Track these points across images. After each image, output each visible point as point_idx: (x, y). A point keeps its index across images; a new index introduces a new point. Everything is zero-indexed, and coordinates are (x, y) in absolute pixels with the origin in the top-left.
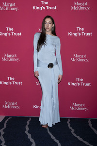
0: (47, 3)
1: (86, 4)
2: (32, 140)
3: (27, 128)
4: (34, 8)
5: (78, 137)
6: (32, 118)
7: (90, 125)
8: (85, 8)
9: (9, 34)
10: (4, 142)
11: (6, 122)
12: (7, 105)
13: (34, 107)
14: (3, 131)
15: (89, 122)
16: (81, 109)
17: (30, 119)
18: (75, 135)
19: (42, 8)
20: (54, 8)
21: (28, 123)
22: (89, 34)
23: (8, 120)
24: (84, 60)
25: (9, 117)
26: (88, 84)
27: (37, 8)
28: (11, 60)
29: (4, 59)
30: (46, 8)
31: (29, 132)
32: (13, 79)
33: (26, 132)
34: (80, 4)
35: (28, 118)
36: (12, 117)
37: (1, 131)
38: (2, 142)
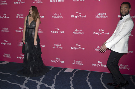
2: (90, 86)
3: (88, 78)
6: (91, 72)
7: (132, 80)
9: (78, 17)
11: (74, 73)
12: (75, 62)
14: (72, 78)
15: (131, 77)
16: (126, 68)
21: (88, 75)
22: (133, 17)
23: (75, 72)
25: (76, 70)
26: (131, 52)
28: (79, 33)
29: (74, 33)
31: (88, 81)
32: (80, 46)
33: (87, 81)
35: (89, 72)
36: (78, 70)
37: (71, 78)
38: (71, 85)
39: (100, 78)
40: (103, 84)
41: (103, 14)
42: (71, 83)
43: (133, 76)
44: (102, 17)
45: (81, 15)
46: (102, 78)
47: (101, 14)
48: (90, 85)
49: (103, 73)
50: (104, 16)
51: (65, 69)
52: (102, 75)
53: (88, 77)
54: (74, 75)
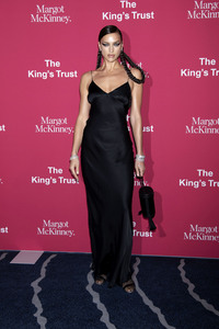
0: (134, 5)
2: (101, 307)
3: (91, 280)
4: (105, 16)
5: (204, 302)
9: (52, 75)
10: (40, 310)
11: (45, 264)
12: (47, 228)
14: (39, 284)
16: (209, 238)
18: (197, 298)
19: (123, 16)
20: (149, 16)
23: (48, 260)
25: (51, 254)
27: (112, 16)
28: (55, 130)
29: (40, 129)
31: (94, 288)
32: (60, 171)
33: (89, 288)
34: (207, 5)
36: (59, 254)
37: (35, 284)
38: (36, 310)
40: (142, 294)
42: (36, 301)
45: (62, 68)
46: (137, 276)
48: (101, 301)
49: (141, 257)
51: (13, 254)
52: (136, 266)
54: (43, 272)
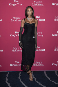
0: (18, 2)
1: (41, 2)
3: (7, 79)
4: (10, 4)
5: (39, 83)
6: (9, 72)
7: (46, 75)
8: (41, 5)
13: (11, 65)
15: (45, 73)
16: (40, 65)
17: (8, 73)
19: (15, 5)
20: (22, 5)
21: (7, 75)
22: (43, 20)
24: (41, 36)
26: (43, 50)
27: (12, 5)
30: (17, 4)
31: (8, 81)
33: (6, 82)
34: (37, 2)
35: (7, 73)
39: (18, 77)
40: (22, 82)
41: (18, 18)
43: (46, 72)
44: (17, 21)
46: (20, 77)
47: (16, 18)
48: (10, 85)
49: (21, 72)
50: (19, 19)
52: (19, 74)
53: (7, 77)
